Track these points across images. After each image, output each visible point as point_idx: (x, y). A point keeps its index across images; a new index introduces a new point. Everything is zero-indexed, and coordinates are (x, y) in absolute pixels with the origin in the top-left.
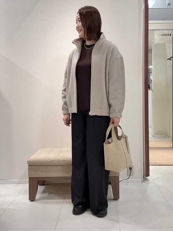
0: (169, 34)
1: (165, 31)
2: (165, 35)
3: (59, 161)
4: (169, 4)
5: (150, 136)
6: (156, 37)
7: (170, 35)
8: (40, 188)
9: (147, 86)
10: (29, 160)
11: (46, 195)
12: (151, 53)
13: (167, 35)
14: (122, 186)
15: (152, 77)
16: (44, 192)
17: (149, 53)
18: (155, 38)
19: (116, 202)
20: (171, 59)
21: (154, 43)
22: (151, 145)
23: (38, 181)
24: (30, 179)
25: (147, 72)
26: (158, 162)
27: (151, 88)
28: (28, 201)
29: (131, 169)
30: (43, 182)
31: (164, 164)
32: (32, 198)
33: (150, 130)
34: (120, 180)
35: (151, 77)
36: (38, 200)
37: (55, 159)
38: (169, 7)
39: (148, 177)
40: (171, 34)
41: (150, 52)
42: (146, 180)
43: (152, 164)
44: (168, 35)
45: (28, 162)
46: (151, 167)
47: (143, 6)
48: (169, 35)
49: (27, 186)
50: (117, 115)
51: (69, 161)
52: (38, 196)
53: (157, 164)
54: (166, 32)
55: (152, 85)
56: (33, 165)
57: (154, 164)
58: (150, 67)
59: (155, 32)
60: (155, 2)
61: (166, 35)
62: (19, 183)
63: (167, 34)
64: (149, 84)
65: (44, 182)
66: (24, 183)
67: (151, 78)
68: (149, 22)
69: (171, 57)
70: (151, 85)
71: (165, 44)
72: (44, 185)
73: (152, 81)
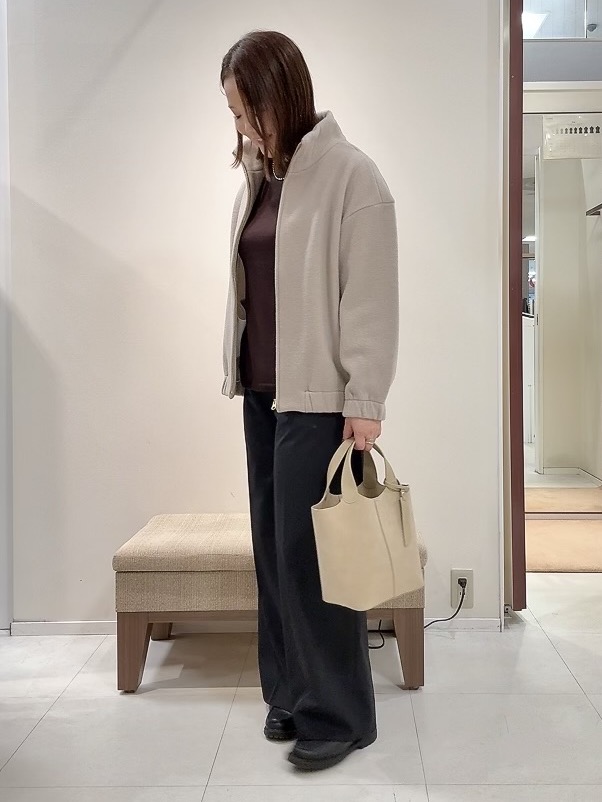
0: (592, 128)
1: (580, 116)
2: (581, 132)
3: (219, 557)
4: (592, 27)
5: (529, 471)
6: (548, 136)
7: (595, 130)
8: (157, 650)
9: (518, 305)
10: (118, 553)
11: (175, 672)
12: (532, 192)
13: (586, 132)
14: (433, 643)
15: (534, 273)
16: (169, 662)
17: (524, 191)
18: (546, 142)
19: (413, 695)
20: (599, 214)
21: (542, 158)
22: (531, 501)
23: (150, 626)
24: (121, 616)
25: (517, 257)
26: (555, 561)
27: (531, 311)
28: (114, 692)
29: (462, 583)
30: (165, 628)
31: (575, 568)
32: (129, 683)
33: (530, 453)
34: (427, 620)
35: (531, 273)
36: (147, 690)
37: (206, 551)
38: (592, 35)
39: (522, 613)
40: (598, 128)
41: (528, 189)
42: (516, 620)
43: (535, 569)
44: (589, 131)
45: (114, 562)
46: (531, 579)
47: (505, 34)
48: (592, 132)
49: (110, 643)
52: (148, 676)
53: (553, 569)
54: (582, 120)
55: (535, 301)
56: (131, 572)
57: (541, 569)
58: (527, 239)
59: (547, 122)
60: (546, 20)
61: (583, 131)
62: (84, 631)
63: (586, 129)
64: (524, 296)
65: (171, 629)
66: (100, 631)
67: (530, 277)
68: (526, 85)
69: (600, 207)
70: (531, 301)
71: (578, 160)
72: (168, 638)
73: (533, 286)
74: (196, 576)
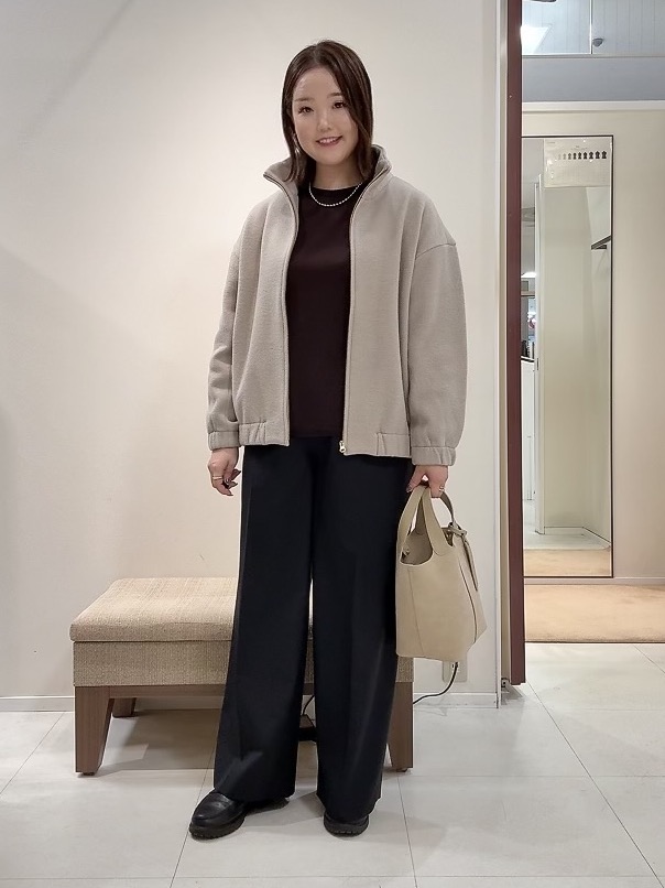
0: (598, 154)
1: (584, 140)
2: (585, 158)
3: (187, 626)
4: (598, 42)
5: (528, 531)
6: (550, 162)
7: (601, 156)
8: (119, 728)
9: (517, 348)
10: (75, 621)
11: (139, 753)
12: (531, 223)
13: (591, 158)
14: (423, 721)
15: (534, 313)
16: (131, 741)
17: (522, 223)
18: (547, 168)
19: (402, 777)
20: (605, 247)
21: (543, 185)
22: (530, 564)
23: (111, 702)
24: (79, 690)
25: (516, 295)
26: (557, 630)
27: (530, 355)
28: (72, 775)
30: (127, 705)
31: (579, 638)
32: (88, 765)
33: (529, 510)
34: (416, 695)
35: (531, 313)
36: (108, 771)
37: (173, 619)
38: (598, 51)
39: (521, 688)
40: (604, 153)
41: (527, 220)
42: (514, 695)
43: (535, 639)
44: (594, 156)
45: (71, 630)
46: (531, 650)
47: (502, 49)
48: (598, 157)
49: (68, 720)
50: (444, 457)
51: (223, 627)
52: (109, 757)
53: (554, 639)
54: (587, 145)
55: (535, 343)
56: (90, 642)
57: (542, 639)
58: (526, 275)
59: (548, 146)
60: (547, 34)
61: (588, 156)
62: (40, 708)
63: (591, 154)
64: (523, 339)
65: (134, 704)
66: (58, 707)
67: (530, 317)
68: (526, 106)
69: (607, 240)
70: (530, 344)
71: (582, 188)
72: (131, 715)
73: (533, 327)
74: (162, 646)
